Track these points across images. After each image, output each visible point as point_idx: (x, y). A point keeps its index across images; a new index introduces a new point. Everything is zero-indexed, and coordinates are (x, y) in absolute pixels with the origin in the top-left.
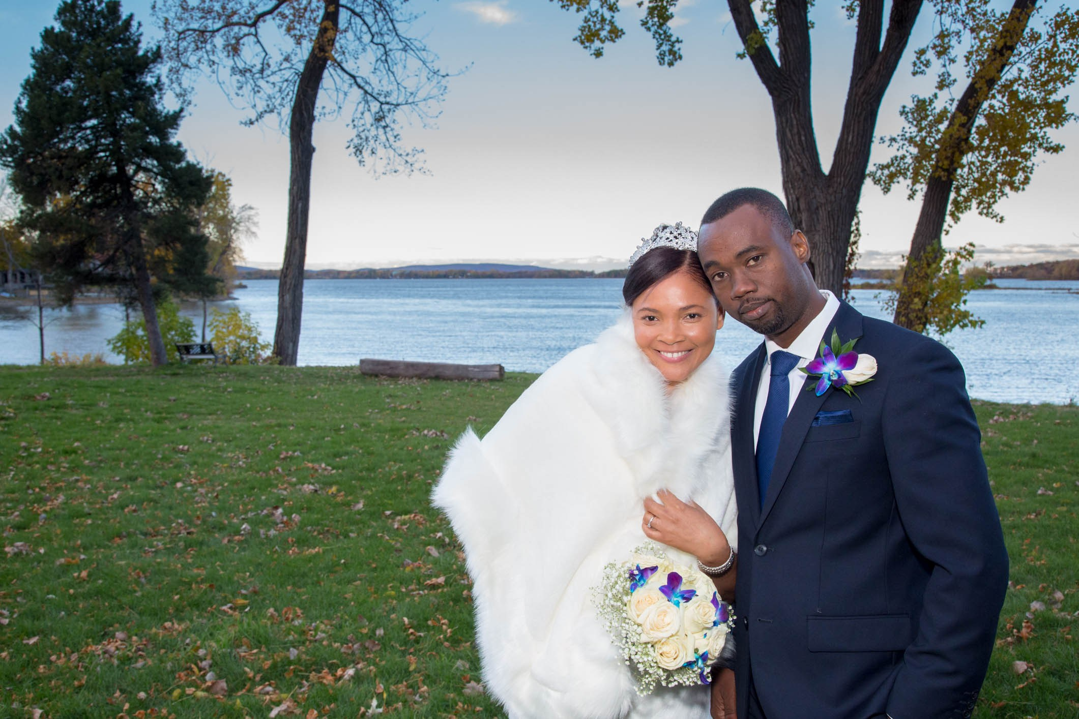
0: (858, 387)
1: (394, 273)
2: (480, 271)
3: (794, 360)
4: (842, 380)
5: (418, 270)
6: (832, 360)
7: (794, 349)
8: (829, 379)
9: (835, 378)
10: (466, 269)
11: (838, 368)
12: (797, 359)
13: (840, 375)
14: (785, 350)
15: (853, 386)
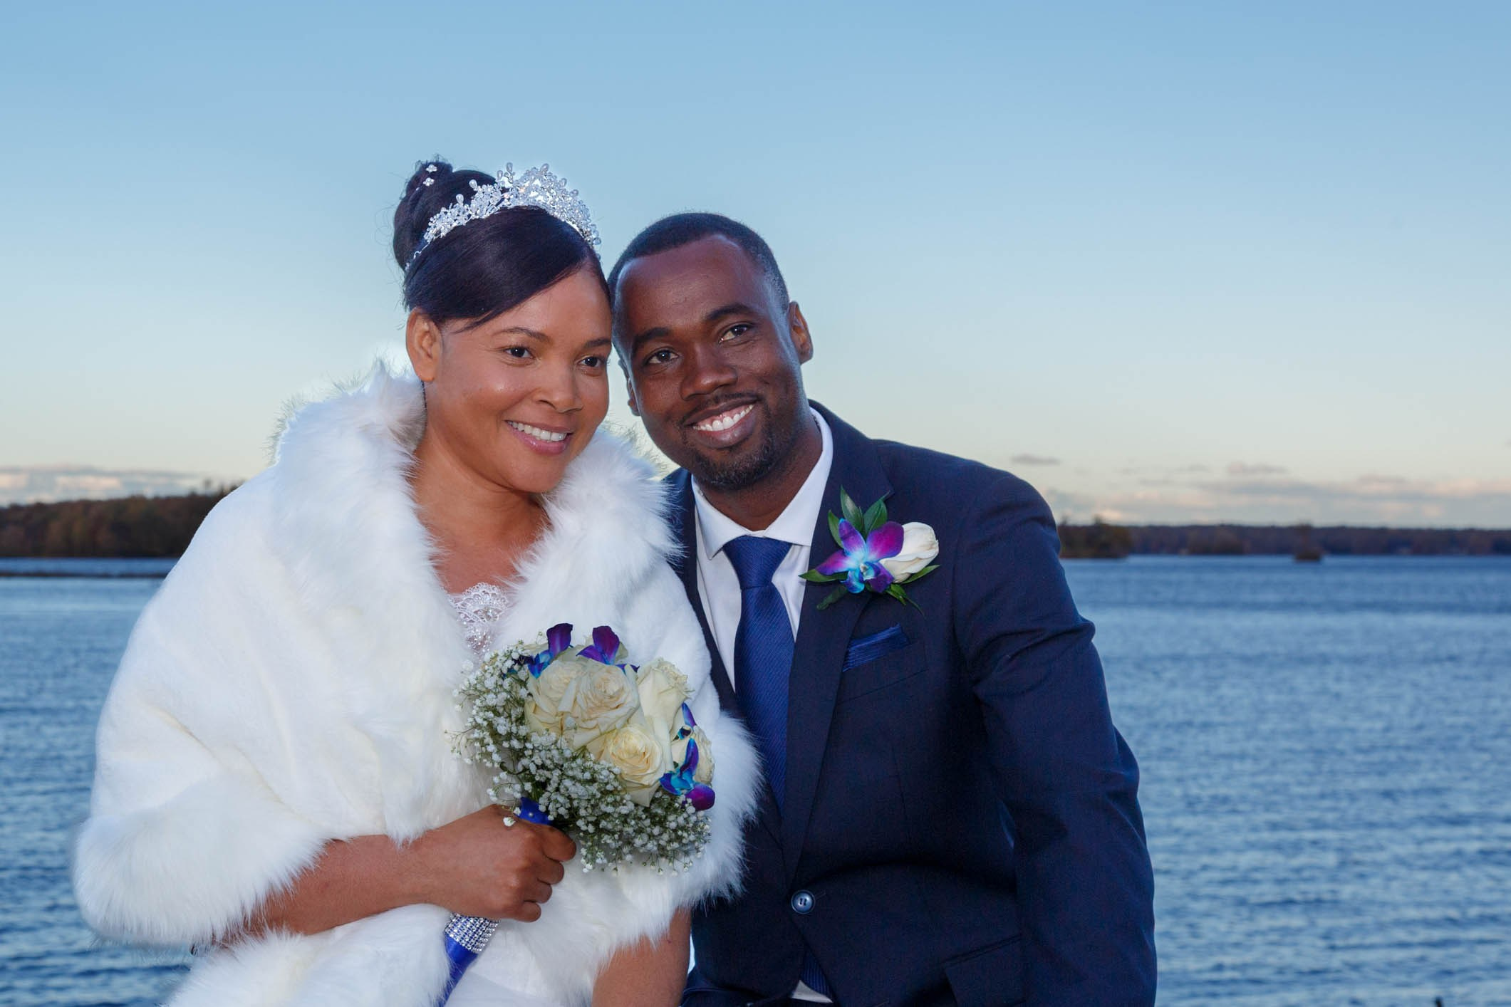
0: (913, 583)
3: (780, 550)
4: (882, 577)
6: (859, 543)
7: (777, 530)
8: (861, 581)
9: (870, 576)
11: (872, 557)
12: (785, 547)
13: (878, 570)
14: (759, 534)
15: (902, 585)
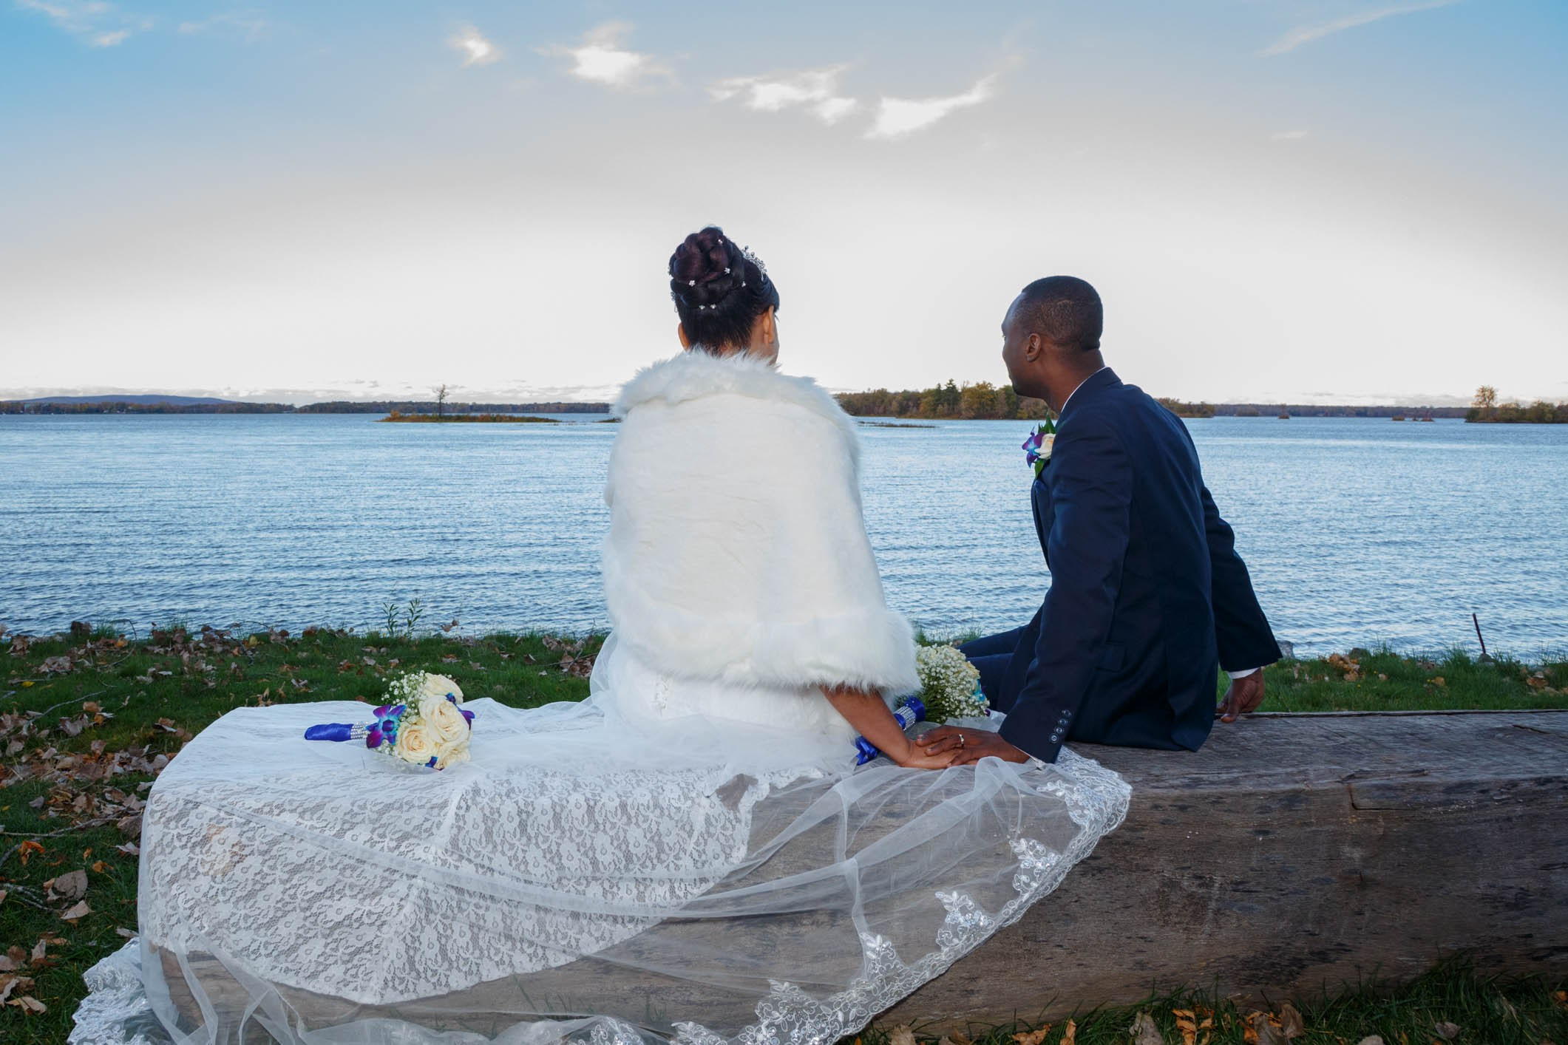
1: (26, 406)
2: (146, 404)
5: (60, 402)
10: (128, 402)
